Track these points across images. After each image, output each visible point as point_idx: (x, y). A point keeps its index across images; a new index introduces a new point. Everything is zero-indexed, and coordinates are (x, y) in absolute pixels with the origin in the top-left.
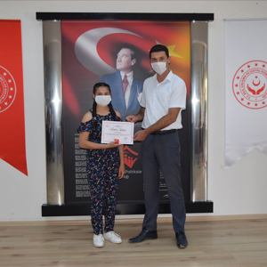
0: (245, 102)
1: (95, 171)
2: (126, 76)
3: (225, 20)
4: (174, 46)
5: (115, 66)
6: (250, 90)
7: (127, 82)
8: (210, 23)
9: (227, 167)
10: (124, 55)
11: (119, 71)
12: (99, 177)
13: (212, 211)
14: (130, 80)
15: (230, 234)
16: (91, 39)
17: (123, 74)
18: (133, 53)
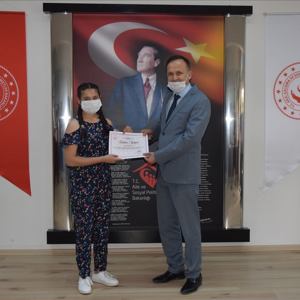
0: (288, 111)
1: (83, 196)
2: (148, 80)
3: (265, 14)
4: (205, 45)
5: (135, 67)
6: (295, 97)
7: (149, 86)
8: (248, 18)
9: (267, 188)
10: (146, 54)
11: (139, 74)
12: (88, 203)
13: (248, 241)
14: (153, 83)
15: (270, 268)
16: (108, 35)
17: (144, 77)
18: (156, 52)
